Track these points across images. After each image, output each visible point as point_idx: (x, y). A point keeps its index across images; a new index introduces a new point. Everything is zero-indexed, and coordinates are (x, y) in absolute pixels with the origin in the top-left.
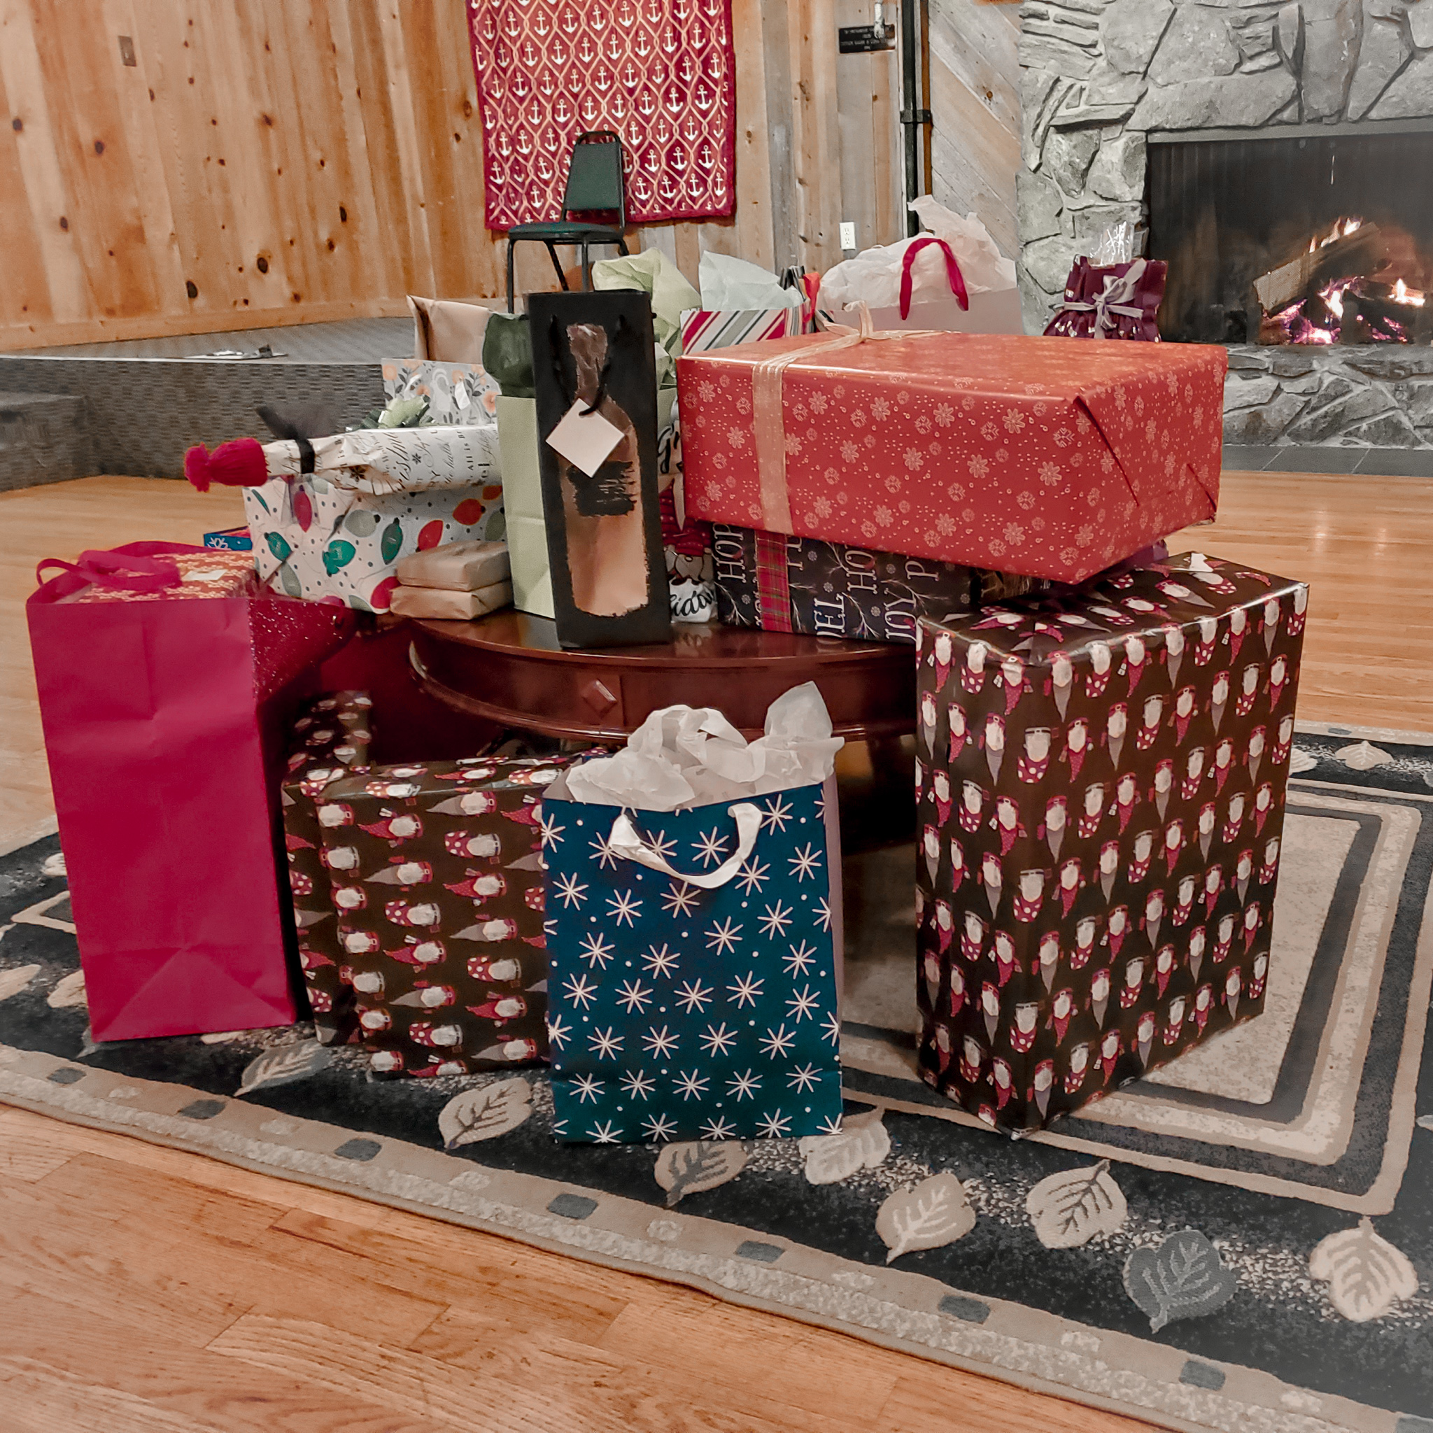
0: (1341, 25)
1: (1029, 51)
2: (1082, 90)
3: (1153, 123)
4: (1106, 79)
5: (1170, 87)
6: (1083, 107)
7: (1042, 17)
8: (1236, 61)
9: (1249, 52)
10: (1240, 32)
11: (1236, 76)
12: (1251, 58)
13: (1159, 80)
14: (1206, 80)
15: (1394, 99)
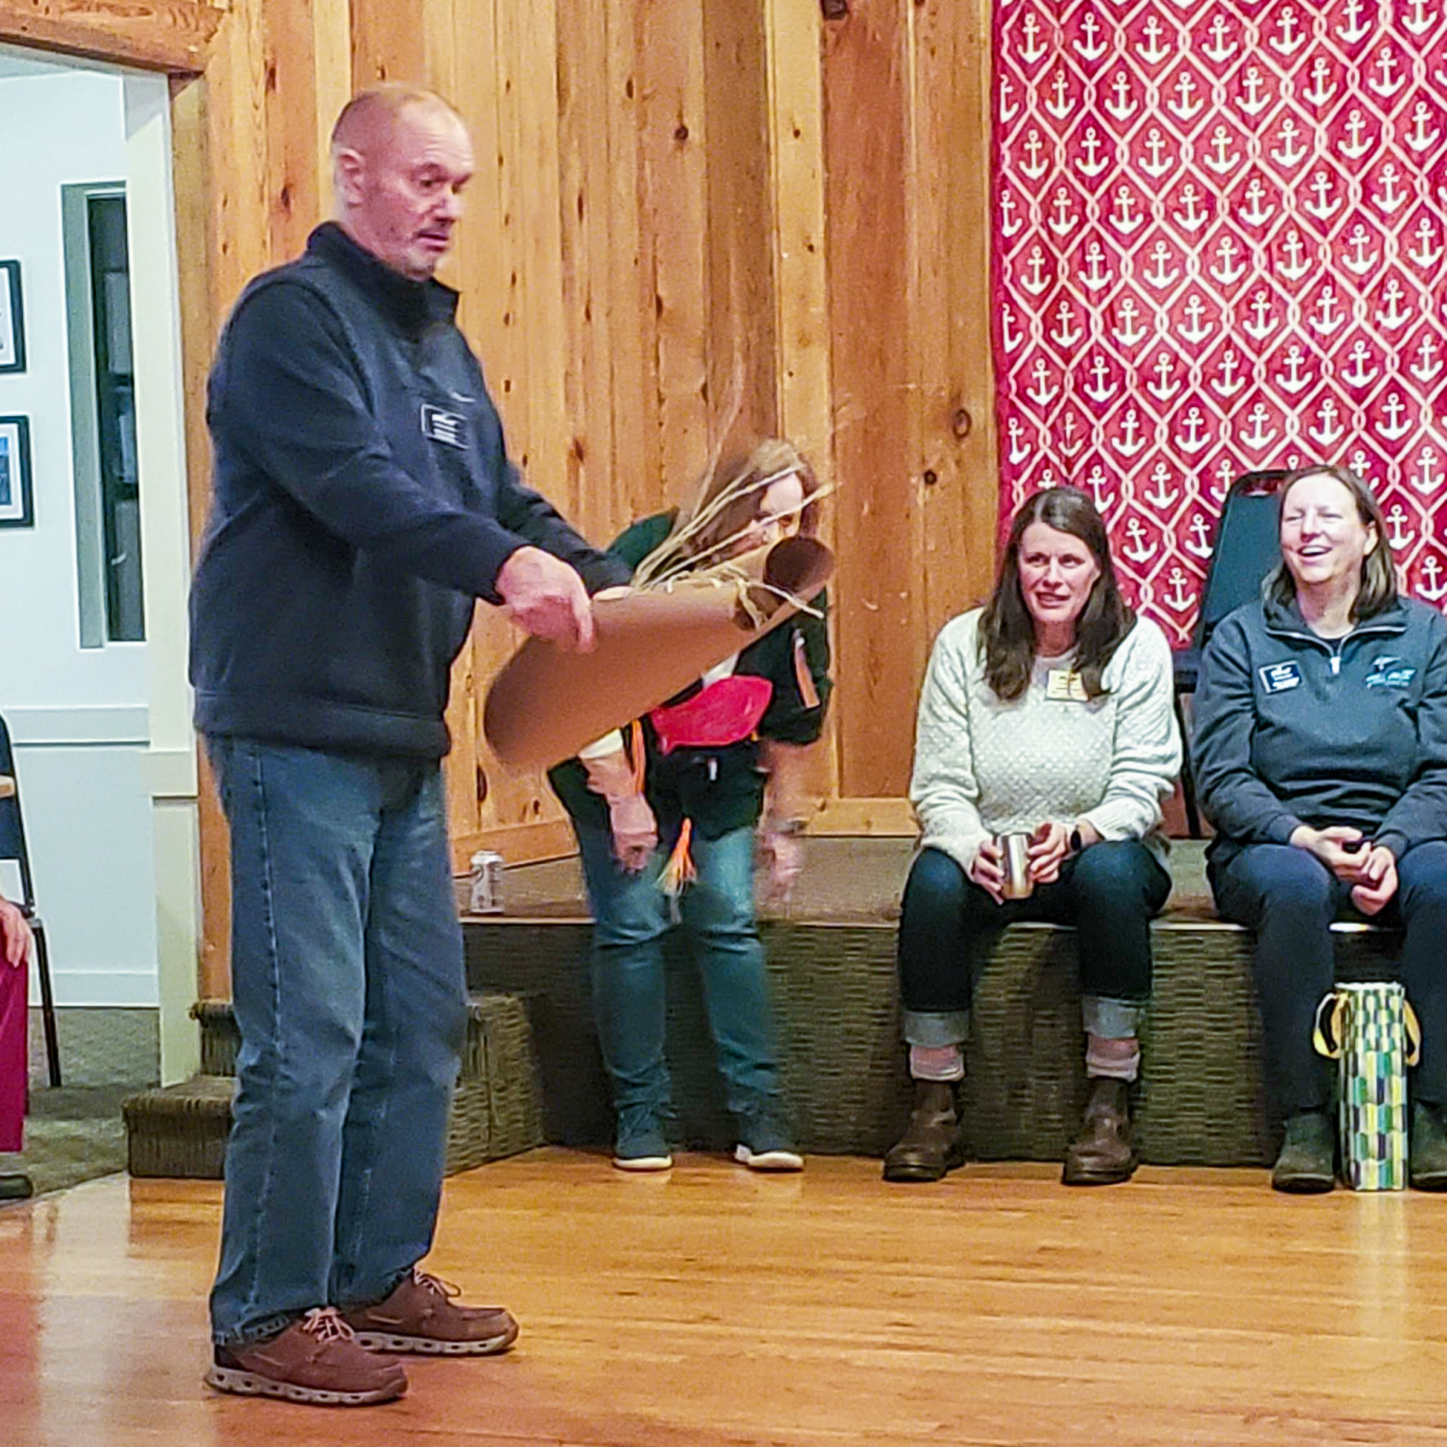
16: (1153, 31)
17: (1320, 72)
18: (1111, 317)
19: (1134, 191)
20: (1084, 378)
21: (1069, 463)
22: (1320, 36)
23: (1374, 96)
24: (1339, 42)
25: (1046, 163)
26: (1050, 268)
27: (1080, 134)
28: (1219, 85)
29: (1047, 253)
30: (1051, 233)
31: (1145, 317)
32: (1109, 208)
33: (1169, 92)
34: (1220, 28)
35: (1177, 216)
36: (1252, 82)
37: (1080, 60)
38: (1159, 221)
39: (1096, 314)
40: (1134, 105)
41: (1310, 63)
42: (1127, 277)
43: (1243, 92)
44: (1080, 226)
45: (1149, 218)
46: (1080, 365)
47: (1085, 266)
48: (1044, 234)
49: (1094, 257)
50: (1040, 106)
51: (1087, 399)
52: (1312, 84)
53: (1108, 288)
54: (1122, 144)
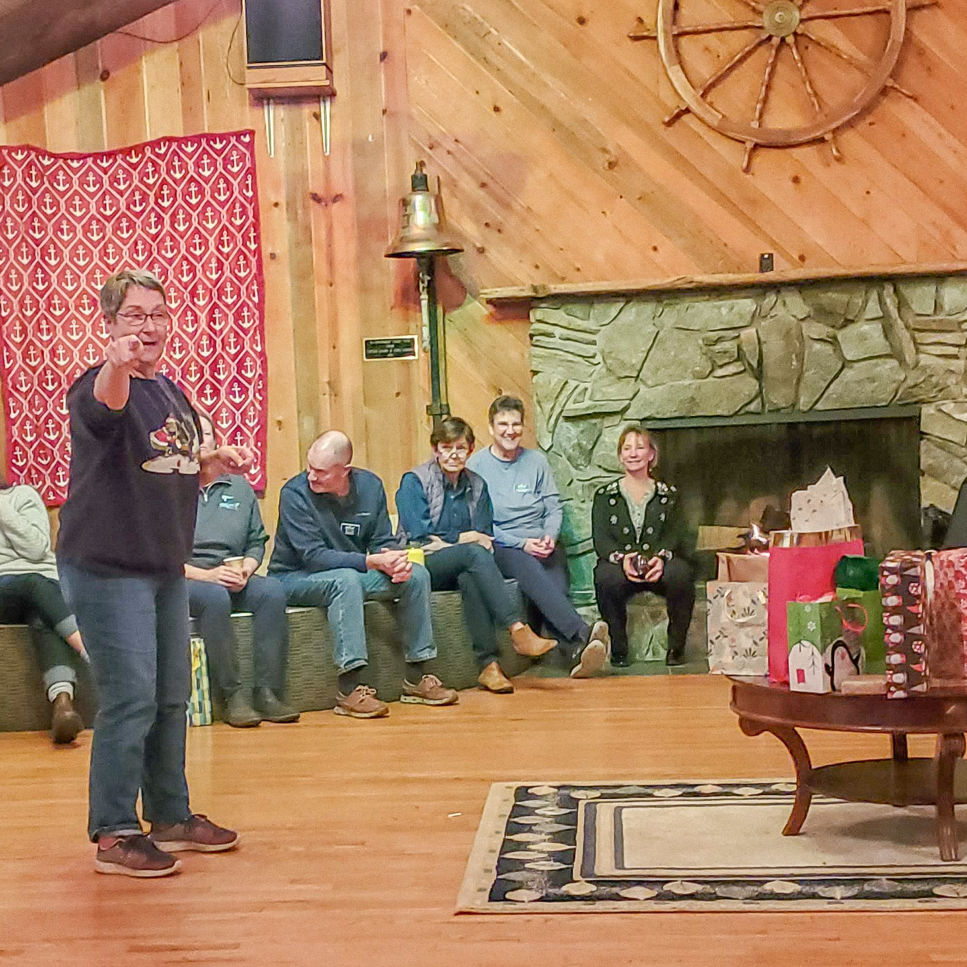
0: (788, 344)
1: (541, 360)
2: (586, 389)
3: (646, 414)
4: (606, 381)
5: (659, 388)
6: (587, 403)
7: (550, 335)
8: (710, 369)
9: (720, 363)
10: (711, 348)
11: (710, 379)
12: (721, 367)
13: (650, 383)
14: (687, 382)
15: (834, 396)
16: (65, 227)
17: (140, 247)
18: (53, 352)
19: (61, 297)
20: (42, 381)
21: (38, 418)
22: (139, 231)
23: (164, 257)
24: (148, 234)
25: (19, 284)
26: (24, 331)
27: (35, 271)
28: (96, 251)
29: (22, 324)
30: (24, 315)
31: (69, 353)
32: (50, 305)
33: (74, 254)
34: (94, 226)
35: (81, 309)
36: (110, 250)
37: (33, 238)
38: (72, 310)
39: (46, 352)
40: (58, 259)
41: (136, 243)
42: (60, 335)
43: (107, 254)
44: (36, 313)
45: (68, 310)
46: (40, 374)
47: (41, 330)
48: (20, 316)
49: (44, 326)
50: (16, 258)
51: (44, 390)
52: (137, 252)
53: (51, 340)
54: (54, 277)
